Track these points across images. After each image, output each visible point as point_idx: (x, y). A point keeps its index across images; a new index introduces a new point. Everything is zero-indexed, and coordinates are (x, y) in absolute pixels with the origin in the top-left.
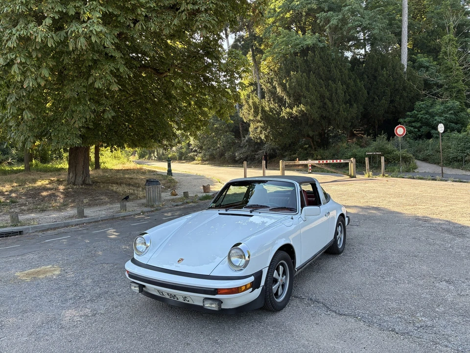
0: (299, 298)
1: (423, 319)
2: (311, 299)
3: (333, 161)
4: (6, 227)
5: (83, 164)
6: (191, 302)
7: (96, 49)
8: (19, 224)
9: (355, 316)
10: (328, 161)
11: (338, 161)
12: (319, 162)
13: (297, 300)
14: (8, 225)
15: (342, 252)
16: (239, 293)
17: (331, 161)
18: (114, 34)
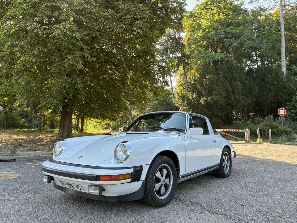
0: (182, 200)
1: (289, 220)
2: (191, 202)
3: (234, 130)
4: (6, 156)
5: (68, 125)
6: (82, 191)
7: (71, 42)
8: (15, 155)
9: (226, 215)
10: (230, 130)
11: (237, 130)
12: (224, 130)
13: (180, 202)
14: (8, 155)
15: (228, 176)
16: (117, 181)
17: (232, 130)
18: (84, 34)
